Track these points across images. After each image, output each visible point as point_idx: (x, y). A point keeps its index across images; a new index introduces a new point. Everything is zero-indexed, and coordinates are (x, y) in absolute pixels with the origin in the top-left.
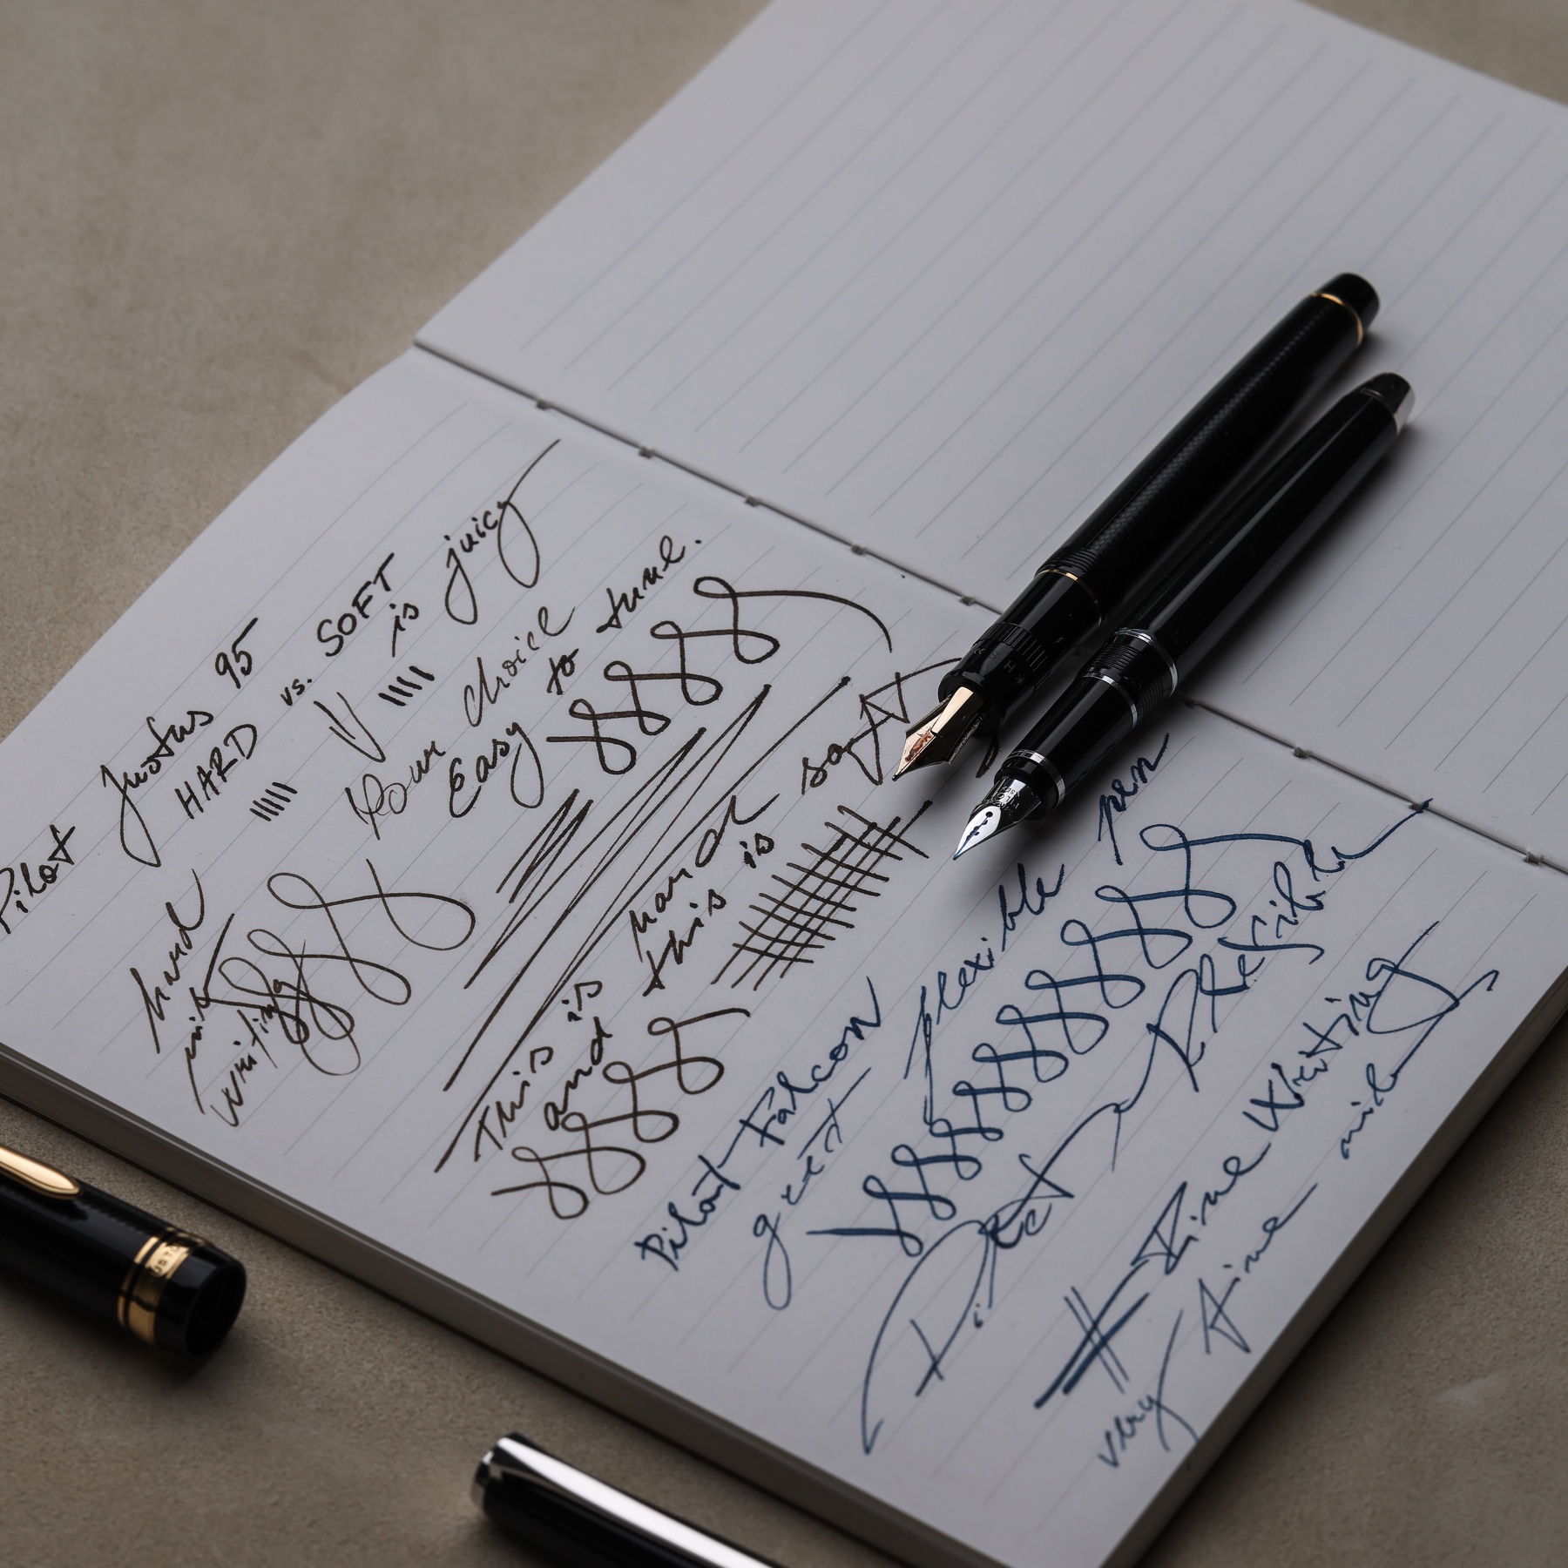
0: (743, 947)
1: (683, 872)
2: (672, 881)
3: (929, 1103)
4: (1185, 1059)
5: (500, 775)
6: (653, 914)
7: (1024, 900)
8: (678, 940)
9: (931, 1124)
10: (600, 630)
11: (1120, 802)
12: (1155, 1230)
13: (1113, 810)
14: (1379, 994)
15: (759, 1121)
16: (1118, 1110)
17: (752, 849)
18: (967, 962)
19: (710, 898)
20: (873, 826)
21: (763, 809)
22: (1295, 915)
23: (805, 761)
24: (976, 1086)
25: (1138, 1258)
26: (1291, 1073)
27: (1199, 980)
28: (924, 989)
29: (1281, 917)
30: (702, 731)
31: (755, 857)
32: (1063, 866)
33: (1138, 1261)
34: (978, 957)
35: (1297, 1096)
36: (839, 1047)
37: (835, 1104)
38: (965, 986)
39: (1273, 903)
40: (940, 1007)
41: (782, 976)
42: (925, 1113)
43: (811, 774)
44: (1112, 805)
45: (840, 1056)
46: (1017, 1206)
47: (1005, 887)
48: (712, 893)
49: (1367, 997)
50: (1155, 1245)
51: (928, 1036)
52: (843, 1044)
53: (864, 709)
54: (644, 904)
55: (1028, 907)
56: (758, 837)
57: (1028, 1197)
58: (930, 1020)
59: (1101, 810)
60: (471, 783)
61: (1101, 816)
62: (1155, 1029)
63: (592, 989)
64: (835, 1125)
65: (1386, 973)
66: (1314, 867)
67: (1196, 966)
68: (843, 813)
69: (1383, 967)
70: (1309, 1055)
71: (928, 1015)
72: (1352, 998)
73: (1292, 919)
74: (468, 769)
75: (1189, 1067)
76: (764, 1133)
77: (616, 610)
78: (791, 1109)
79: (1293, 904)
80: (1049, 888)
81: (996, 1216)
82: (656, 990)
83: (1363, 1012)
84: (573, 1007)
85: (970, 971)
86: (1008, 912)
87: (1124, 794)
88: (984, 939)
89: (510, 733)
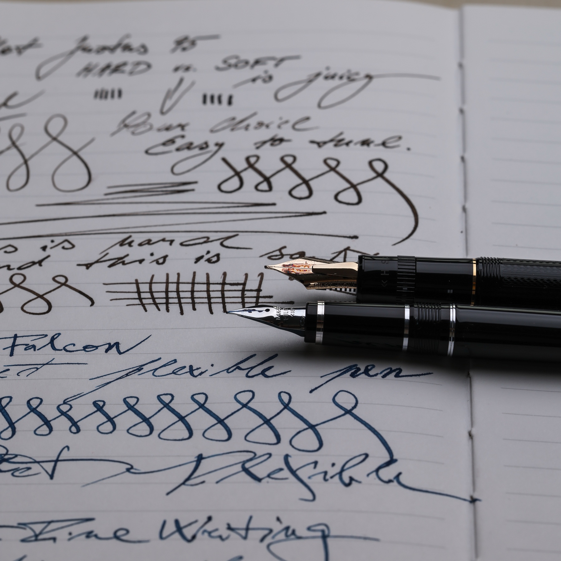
0: (137, 283)
1: (171, 242)
2: (164, 240)
3: (80, 395)
4: (188, 479)
5: (186, 153)
6: (135, 244)
7: (252, 368)
8: (124, 259)
9: (65, 403)
10: (312, 142)
11: (358, 373)
12: (50, 523)
13: (350, 373)
14: (299, 538)
15: (18, 341)
16: (128, 470)
17: (206, 257)
18: (191, 367)
19: (162, 258)
20: (259, 290)
21: (238, 248)
22: (332, 477)
23: (285, 247)
24: (105, 409)
25: (25, 524)
26: (209, 527)
27: (251, 460)
28: (160, 359)
29: (326, 473)
30: (274, 204)
31: (202, 261)
32: (290, 371)
33: (22, 526)
34: (197, 369)
35: (194, 537)
36: (93, 346)
37: (53, 362)
38: (174, 373)
39: (333, 465)
40: (151, 370)
41: (127, 305)
42: (71, 397)
43: (278, 253)
44: (353, 371)
45: (87, 350)
46: (31, 460)
47: (256, 356)
48: (165, 257)
49: (294, 532)
50: (41, 526)
51: (127, 375)
52: (97, 347)
53: (340, 253)
54: (138, 238)
55: (249, 372)
56: (218, 255)
57: (38, 462)
58: (139, 371)
59: (345, 368)
60: (173, 147)
61: (340, 371)
62: (200, 458)
63: (69, 246)
64: (37, 369)
65: (319, 534)
66: (377, 471)
67: (258, 454)
68: (259, 276)
69: (323, 531)
70: (229, 528)
71: (142, 369)
72: (287, 528)
73: (328, 477)
74: (180, 142)
75: (184, 483)
76: (14, 346)
77: (332, 140)
78: (37, 349)
79: (340, 473)
80: (268, 373)
81: (16, 456)
82: (84, 267)
83: (282, 536)
84: (50, 245)
85: (187, 369)
86: (239, 365)
87: (366, 372)
88: (212, 365)
89: (217, 144)
